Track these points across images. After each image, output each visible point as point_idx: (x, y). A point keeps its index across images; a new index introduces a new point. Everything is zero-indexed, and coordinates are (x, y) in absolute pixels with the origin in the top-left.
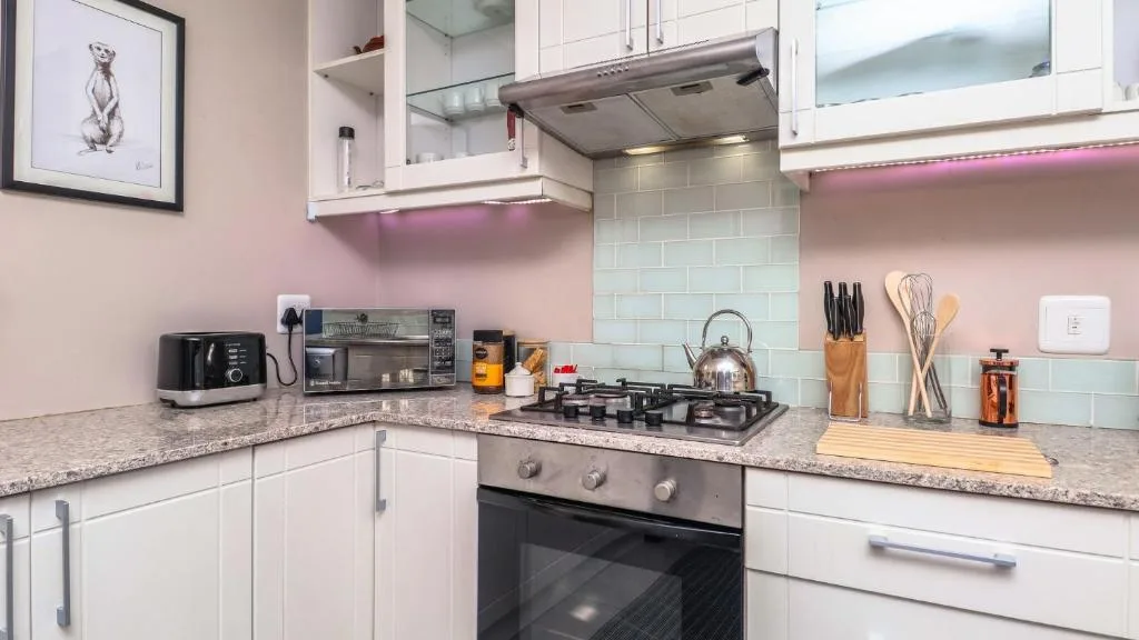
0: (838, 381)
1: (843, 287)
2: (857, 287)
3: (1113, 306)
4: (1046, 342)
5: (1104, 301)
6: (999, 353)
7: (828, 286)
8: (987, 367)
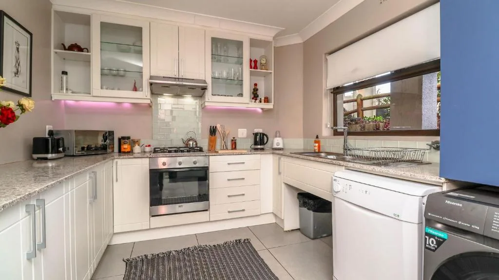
0: (211, 144)
1: (213, 127)
2: (216, 127)
3: (247, 130)
4: (239, 137)
5: (246, 130)
6: (234, 138)
7: (211, 127)
8: (232, 140)
